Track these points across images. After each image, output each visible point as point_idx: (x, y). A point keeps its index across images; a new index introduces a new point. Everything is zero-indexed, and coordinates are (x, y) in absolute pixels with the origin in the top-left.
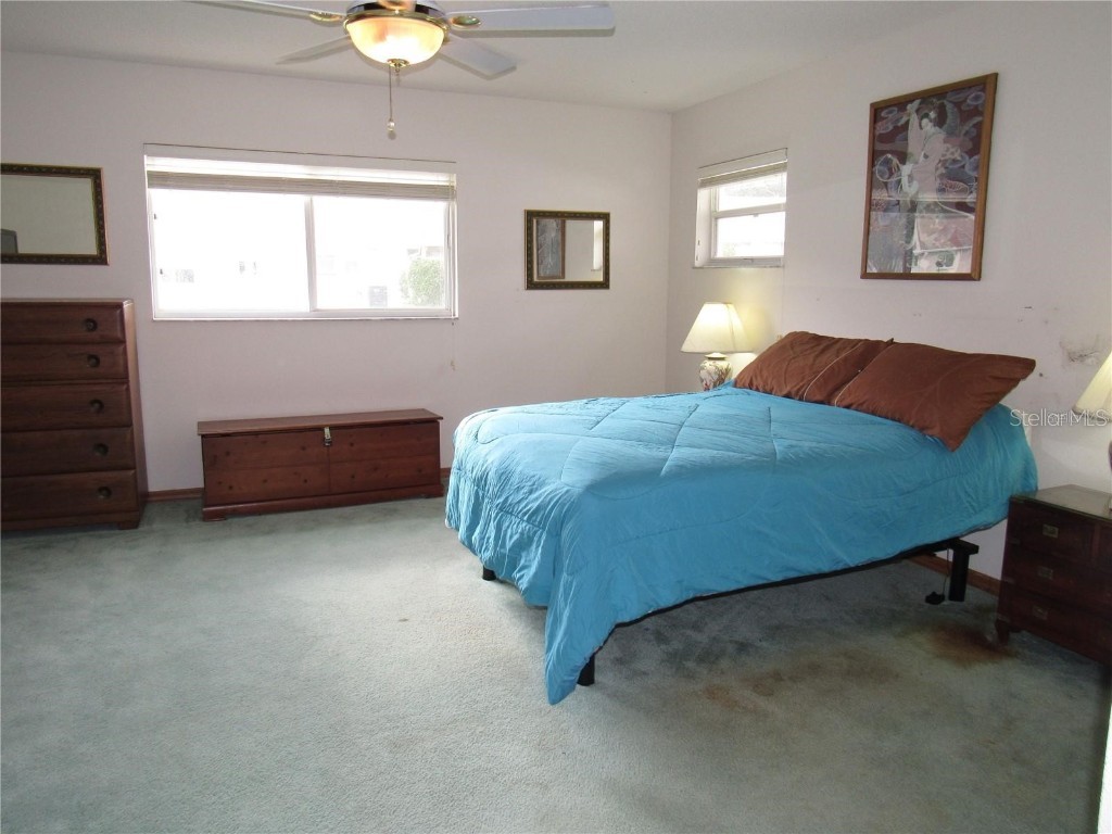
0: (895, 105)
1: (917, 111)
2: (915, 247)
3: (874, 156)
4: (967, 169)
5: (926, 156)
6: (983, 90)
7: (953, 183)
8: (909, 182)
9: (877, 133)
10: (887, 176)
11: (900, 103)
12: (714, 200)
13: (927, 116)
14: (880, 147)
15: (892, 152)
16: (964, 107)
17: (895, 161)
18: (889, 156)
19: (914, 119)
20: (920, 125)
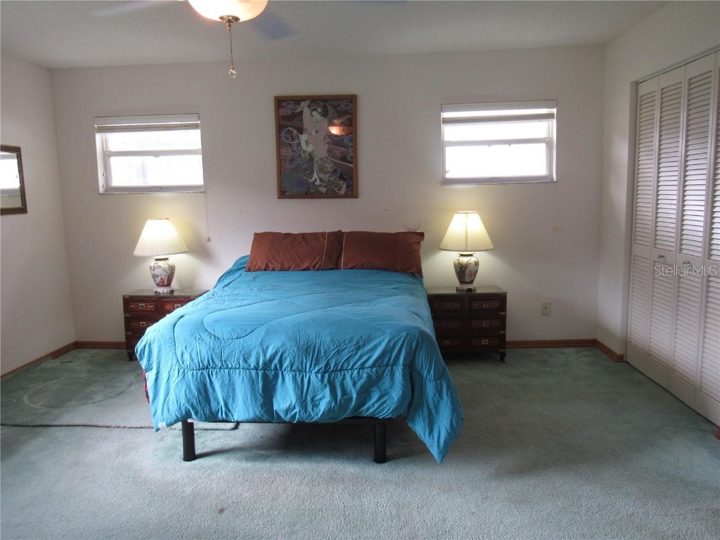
0: (292, 100)
1: (309, 106)
2: (316, 180)
3: (280, 128)
4: (345, 141)
5: (316, 132)
6: (351, 102)
7: (337, 147)
8: (307, 145)
9: (281, 115)
10: (291, 140)
11: (297, 100)
12: (105, 143)
13: (315, 110)
14: (284, 123)
15: (291, 127)
16: (338, 109)
17: (295, 132)
18: (291, 129)
19: (306, 111)
20: (311, 114)
